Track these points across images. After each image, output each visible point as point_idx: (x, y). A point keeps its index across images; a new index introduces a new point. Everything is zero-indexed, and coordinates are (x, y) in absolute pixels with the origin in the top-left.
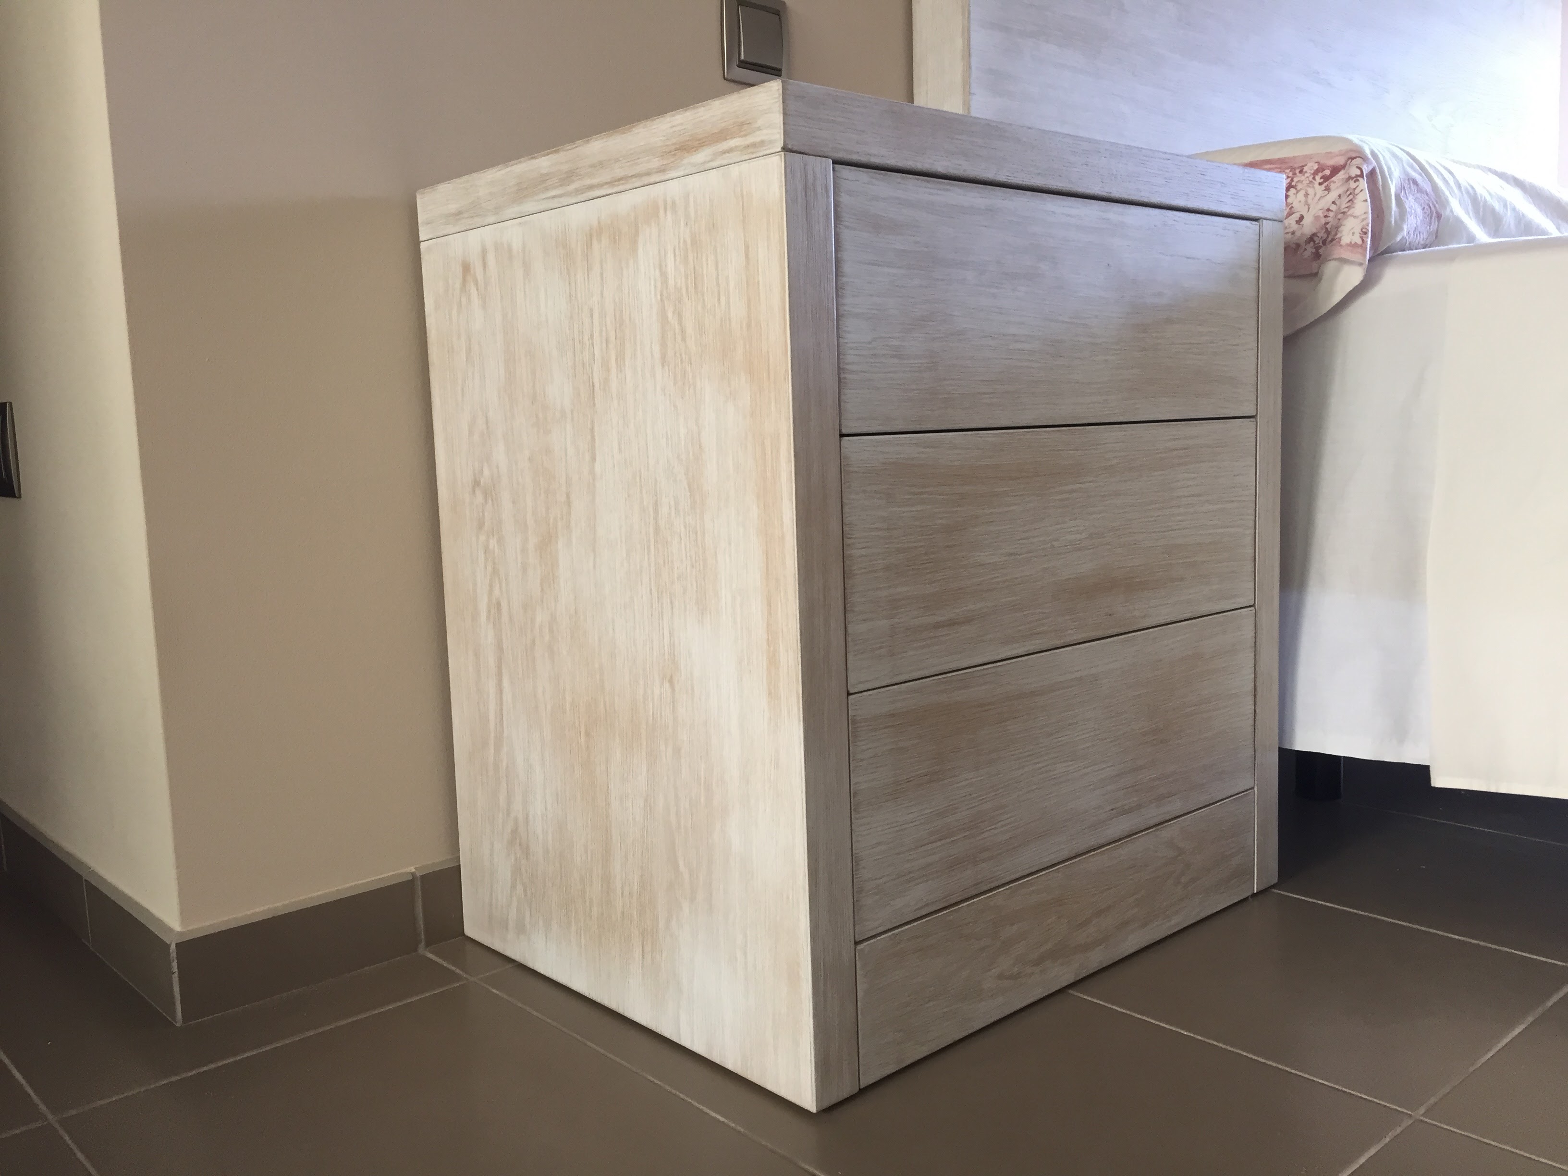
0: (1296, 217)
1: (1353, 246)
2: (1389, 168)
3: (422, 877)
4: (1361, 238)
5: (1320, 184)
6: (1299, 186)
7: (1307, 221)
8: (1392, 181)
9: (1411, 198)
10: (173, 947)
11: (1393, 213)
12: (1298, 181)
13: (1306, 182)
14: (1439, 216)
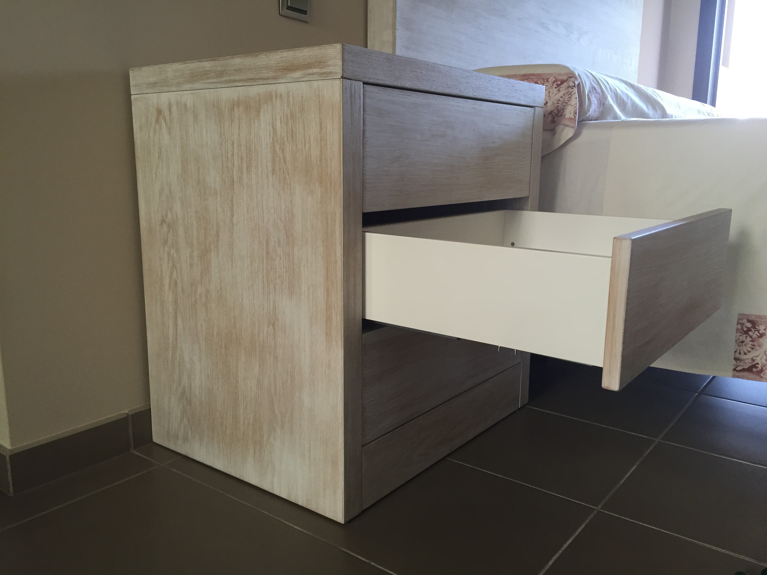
1: (570, 119)
3: (132, 415)
4: (574, 115)
5: (556, 88)
7: (549, 105)
8: (586, 89)
9: (593, 96)
10: (8, 457)
11: (586, 103)
13: (549, 86)
14: (604, 104)
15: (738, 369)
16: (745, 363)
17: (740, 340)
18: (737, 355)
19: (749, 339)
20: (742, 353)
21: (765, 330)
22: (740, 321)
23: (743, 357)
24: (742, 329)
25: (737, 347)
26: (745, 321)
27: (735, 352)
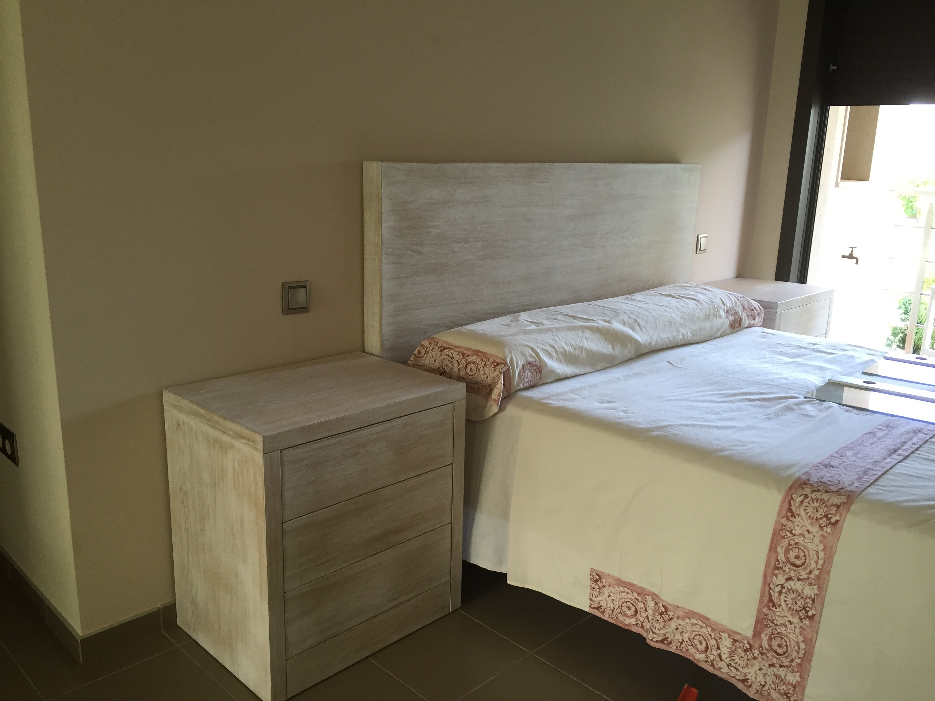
0: (486, 376)
1: (495, 400)
2: (517, 363)
3: (163, 609)
4: (498, 397)
5: (493, 368)
6: (487, 366)
7: (489, 378)
8: (517, 368)
9: (526, 371)
10: (79, 641)
11: (516, 382)
12: (487, 364)
13: (489, 365)
14: (540, 372)
15: (592, 606)
16: (595, 603)
17: (593, 587)
18: (591, 597)
19: (597, 587)
20: (594, 596)
21: (606, 583)
22: (592, 573)
23: (594, 599)
24: (593, 579)
25: (591, 591)
26: (594, 574)
27: (590, 594)
